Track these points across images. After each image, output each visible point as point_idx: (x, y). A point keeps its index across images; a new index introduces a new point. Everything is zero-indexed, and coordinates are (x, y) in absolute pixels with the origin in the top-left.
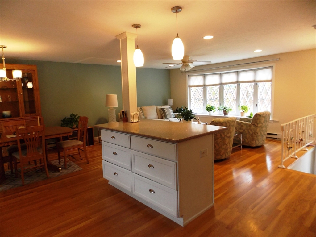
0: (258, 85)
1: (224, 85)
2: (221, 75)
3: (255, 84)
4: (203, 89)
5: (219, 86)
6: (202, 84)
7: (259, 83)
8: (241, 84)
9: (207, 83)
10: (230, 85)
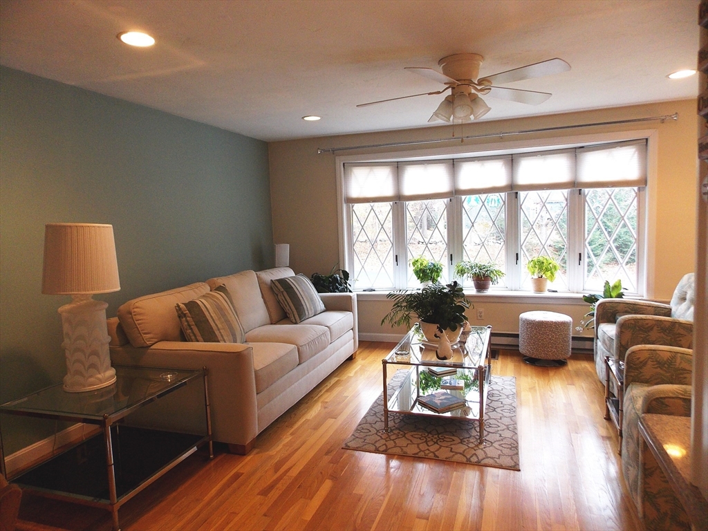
0: (585, 196)
1: (463, 197)
2: (453, 165)
3: (572, 194)
4: (393, 208)
5: (446, 200)
6: (389, 191)
7: (586, 190)
8: (522, 194)
9: (407, 191)
10: (483, 196)
